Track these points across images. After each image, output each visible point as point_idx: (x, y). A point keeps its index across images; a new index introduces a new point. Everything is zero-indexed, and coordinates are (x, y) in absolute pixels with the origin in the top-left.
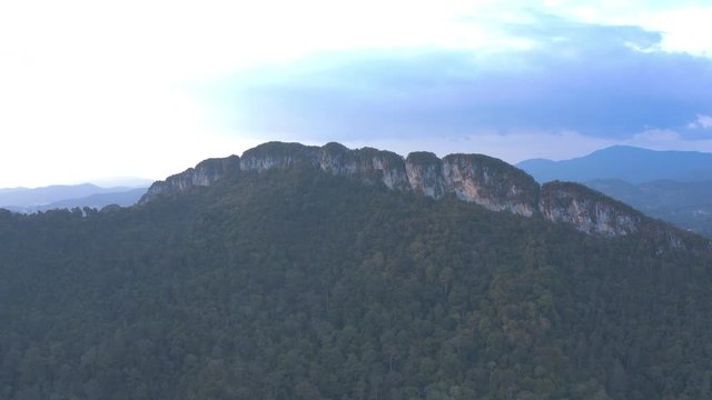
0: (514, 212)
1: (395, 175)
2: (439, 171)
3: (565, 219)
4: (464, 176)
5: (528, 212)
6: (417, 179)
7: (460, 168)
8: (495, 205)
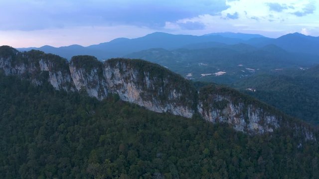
0: (175, 113)
1: (60, 77)
2: (101, 74)
4: (127, 79)
5: (189, 114)
6: (81, 81)
7: (121, 72)
8: (157, 106)
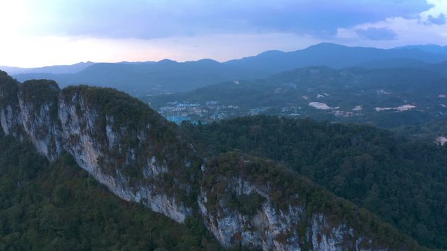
0: (155, 208)
2: (54, 114)
3: (248, 237)
4: (82, 128)
8: (124, 189)
